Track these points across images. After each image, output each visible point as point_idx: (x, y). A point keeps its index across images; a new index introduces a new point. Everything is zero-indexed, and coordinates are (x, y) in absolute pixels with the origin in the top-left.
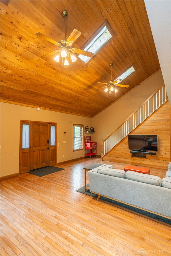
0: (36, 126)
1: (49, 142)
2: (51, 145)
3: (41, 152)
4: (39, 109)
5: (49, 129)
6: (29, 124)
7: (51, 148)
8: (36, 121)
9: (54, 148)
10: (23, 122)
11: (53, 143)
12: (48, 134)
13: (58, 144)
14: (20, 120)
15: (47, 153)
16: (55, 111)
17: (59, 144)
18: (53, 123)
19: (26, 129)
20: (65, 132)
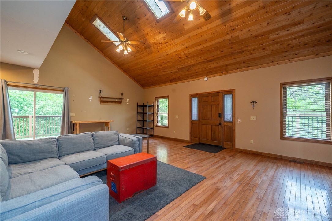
0: (204, 98)
1: (221, 115)
2: (226, 120)
3: (210, 126)
4: (206, 79)
5: (220, 99)
6: (197, 97)
7: (225, 124)
8: (204, 93)
9: (231, 124)
10: (192, 96)
11: (228, 118)
12: (220, 105)
13: (238, 121)
14: (190, 94)
15: (218, 129)
16: (230, 73)
17: (240, 121)
18: (227, 91)
19: (195, 101)
20: (254, 102)
